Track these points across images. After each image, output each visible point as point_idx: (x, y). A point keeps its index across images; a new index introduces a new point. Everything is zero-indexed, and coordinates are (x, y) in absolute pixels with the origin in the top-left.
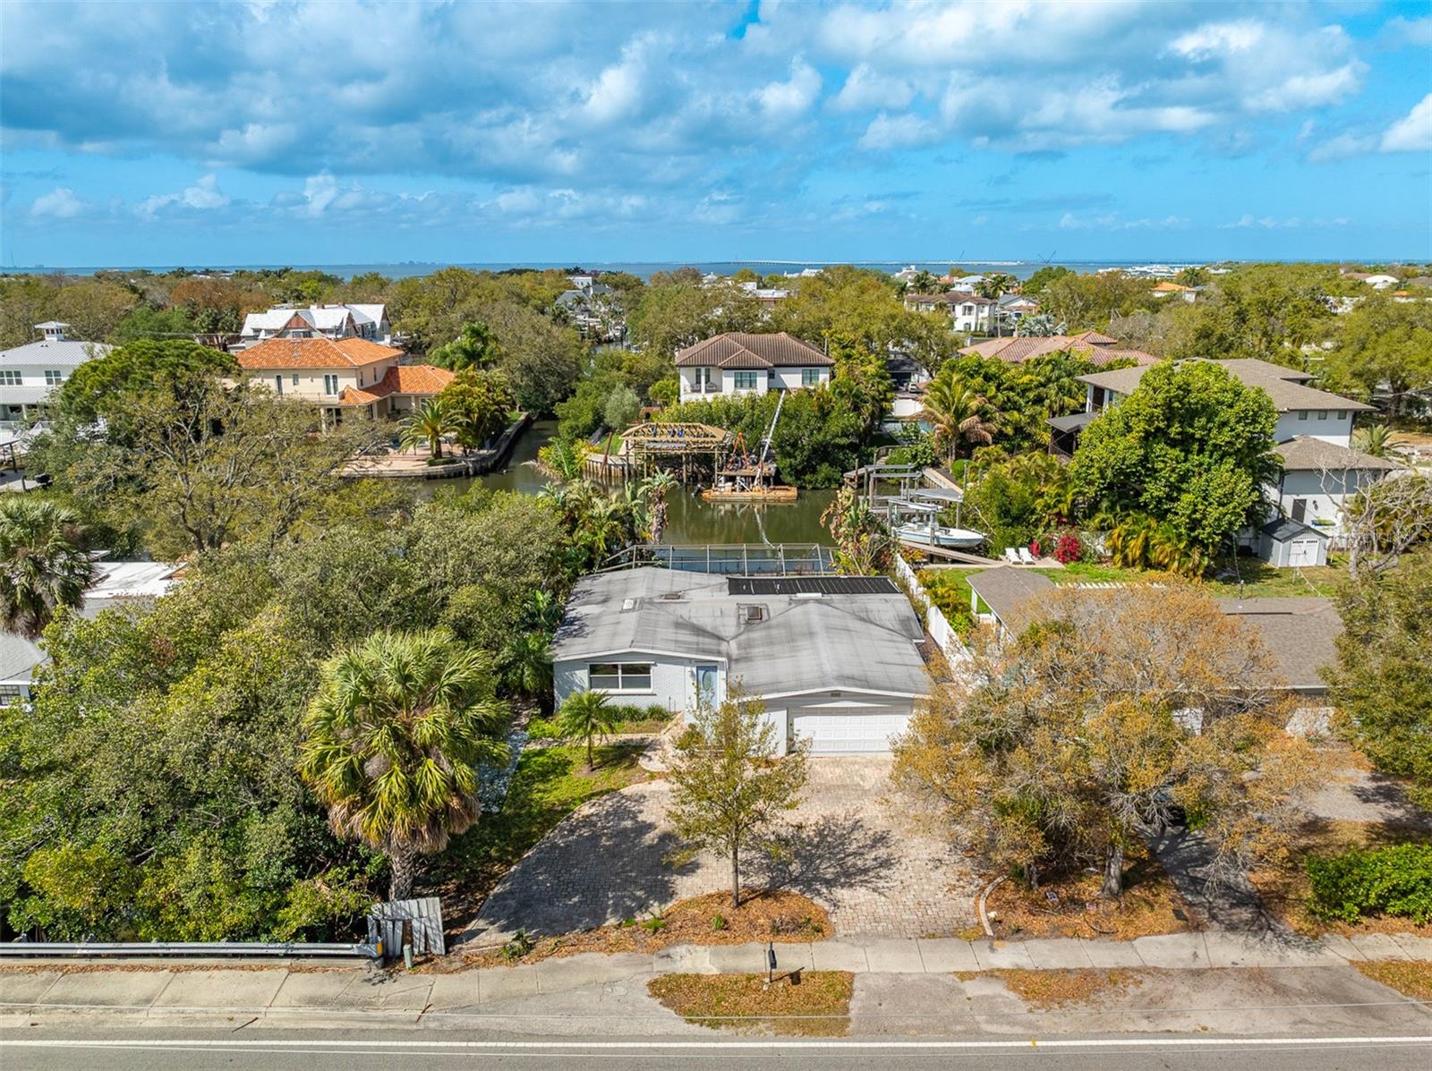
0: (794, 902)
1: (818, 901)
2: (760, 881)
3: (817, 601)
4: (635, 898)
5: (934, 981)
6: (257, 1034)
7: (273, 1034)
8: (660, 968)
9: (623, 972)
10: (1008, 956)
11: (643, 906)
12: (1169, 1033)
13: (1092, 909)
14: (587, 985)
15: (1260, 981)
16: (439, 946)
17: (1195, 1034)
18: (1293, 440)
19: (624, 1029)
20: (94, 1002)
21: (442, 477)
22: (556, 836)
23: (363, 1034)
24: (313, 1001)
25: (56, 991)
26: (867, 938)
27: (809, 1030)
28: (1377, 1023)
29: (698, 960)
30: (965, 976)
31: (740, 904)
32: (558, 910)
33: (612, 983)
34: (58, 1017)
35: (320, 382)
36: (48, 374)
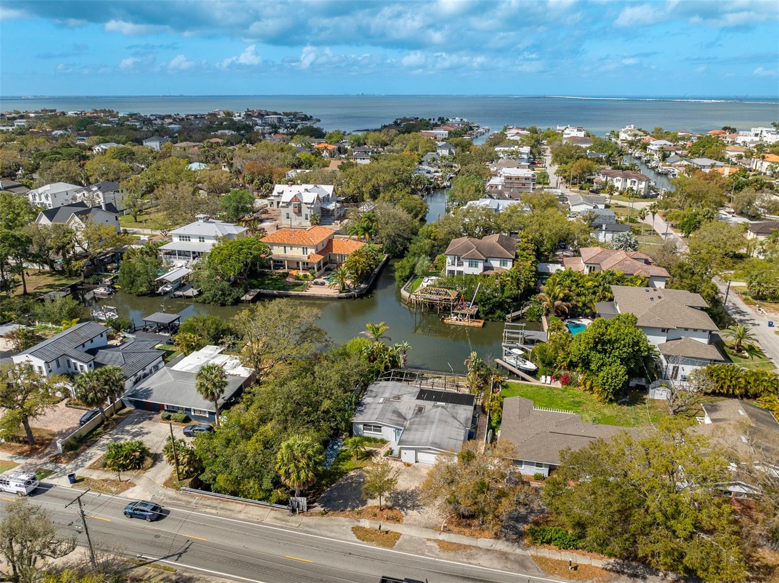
0: (396, 511)
1: (403, 512)
2: (389, 504)
3: (443, 407)
4: (356, 503)
5: (420, 540)
6: (263, 524)
7: (266, 524)
8: (356, 524)
9: (347, 523)
10: (444, 537)
11: (357, 506)
12: (470, 563)
13: (473, 528)
14: (337, 525)
15: (504, 556)
16: (305, 509)
17: (476, 565)
18: (681, 339)
19: (343, 537)
20: (230, 510)
21: (344, 298)
22: (341, 481)
23: (286, 528)
24: (275, 518)
25: (221, 505)
26: (410, 525)
27: (384, 546)
28: (524, 571)
29: (366, 523)
30: (428, 540)
31: (381, 510)
32: (336, 504)
33: (343, 526)
34: (222, 512)
35: (301, 250)
36: (200, 238)
